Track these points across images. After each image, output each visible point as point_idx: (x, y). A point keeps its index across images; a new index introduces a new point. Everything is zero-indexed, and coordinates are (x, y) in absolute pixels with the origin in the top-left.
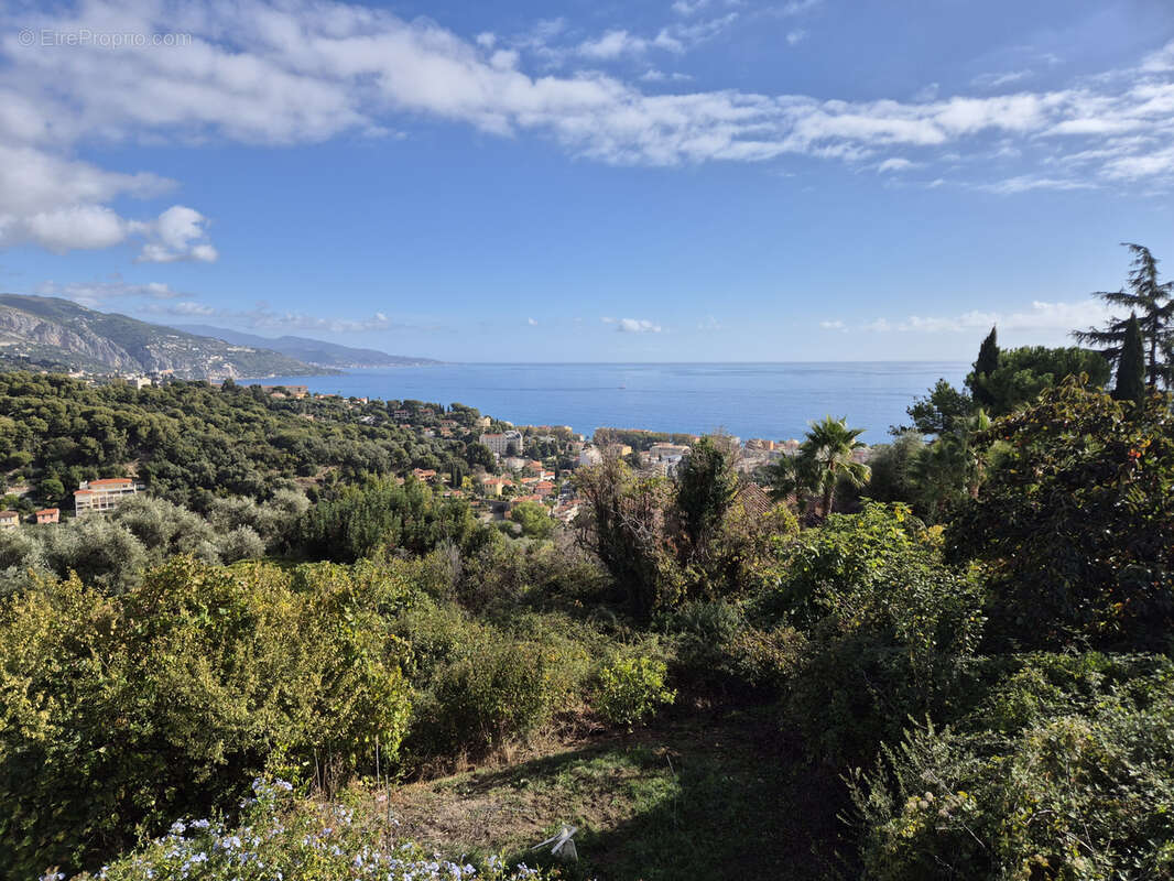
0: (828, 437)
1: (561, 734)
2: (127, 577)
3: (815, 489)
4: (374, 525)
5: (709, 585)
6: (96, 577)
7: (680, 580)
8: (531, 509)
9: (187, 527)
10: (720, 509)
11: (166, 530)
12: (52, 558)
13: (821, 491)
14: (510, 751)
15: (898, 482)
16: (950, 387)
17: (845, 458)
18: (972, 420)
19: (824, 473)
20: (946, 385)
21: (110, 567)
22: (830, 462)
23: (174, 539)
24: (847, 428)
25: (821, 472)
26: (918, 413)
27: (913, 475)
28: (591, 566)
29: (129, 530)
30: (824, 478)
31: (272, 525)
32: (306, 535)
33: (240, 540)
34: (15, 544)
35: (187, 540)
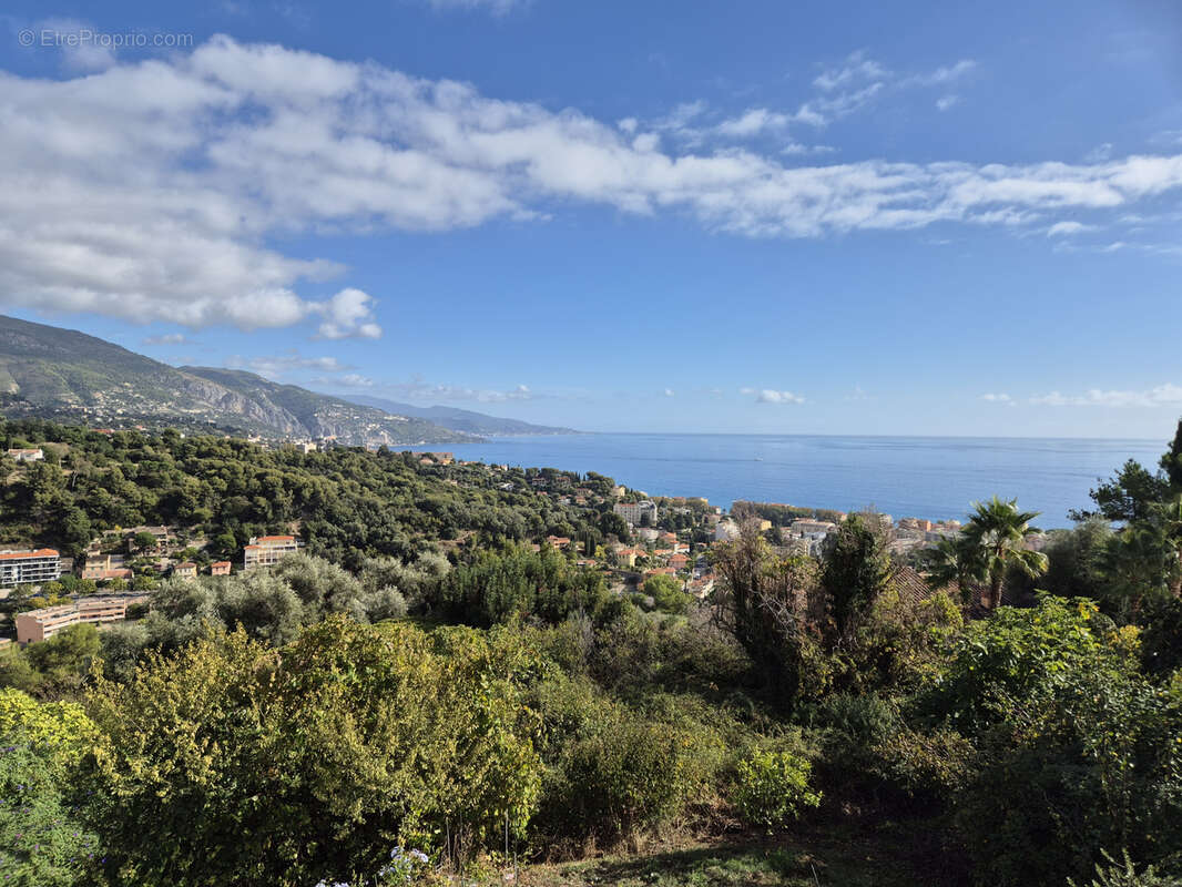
0: (995, 519)
1: (695, 828)
2: (284, 630)
3: (981, 577)
4: (509, 591)
5: (858, 676)
6: (258, 629)
7: (825, 669)
9: (339, 585)
10: (870, 595)
11: (322, 586)
12: (222, 608)
13: (988, 579)
14: (640, 841)
15: (1081, 574)
16: (1142, 469)
17: (1017, 544)
18: (1171, 507)
19: (991, 560)
20: (1137, 467)
21: (271, 619)
22: (997, 548)
23: (327, 596)
24: (1017, 510)
25: (987, 559)
26: (1103, 496)
27: (1099, 566)
28: (728, 648)
29: (289, 585)
30: (991, 566)
31: (415, 586)
32: (446, 598)
33: (386, 599)
34: (192, 594)
35: (339, 597)
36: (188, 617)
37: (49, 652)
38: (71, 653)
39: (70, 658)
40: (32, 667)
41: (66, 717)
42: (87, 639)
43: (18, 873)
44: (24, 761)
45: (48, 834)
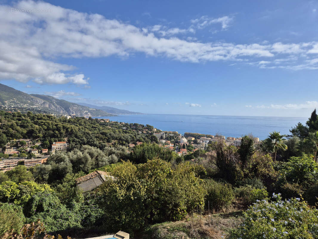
0: (275, 136)
1: (234, 207)
2: (87, 166)
3: (272, 151)
5: (250, 174)
6: (80, 166)
7: (242, 173)
9: (100, 154)
10: (251, 155)
11: (96, 154)
12: (70, 160)
13: (274, 151)
14: (224, 210)
15: (292, 150)
16: (302, 125)
17: (280, 143)
18: (314, 134)
19: (275, 146)
20: (301, 124)
21: (83, 163)
22: (275, 144)
23: (97, 157)
25: (273, 146)
26: (293, 131)
29: (88, 154)
30: (274, 148)
31: (119, 154)
32: (134, 157)
33: (112, 158)
35: (100, 157)
36: (62, 163)
38: (19, 173)
42: (23, 169)
45: (69, 214)
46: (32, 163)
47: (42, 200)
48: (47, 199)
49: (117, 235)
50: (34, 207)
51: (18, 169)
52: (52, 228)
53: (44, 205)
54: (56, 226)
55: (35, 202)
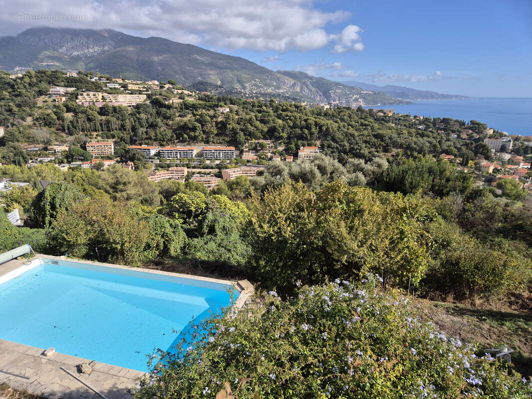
1: (511, 303)
2: (314, 186)
4: (418, 179)
8: (510, 183)
9: (337, 169)
11: (329, 169)
14: (478, 302)
21: (309, 181)
23: (332, 173)
29: (316, 167)
31: (370, 173)
32: (385, 179)
33: (357, 177)
34: (280, 168)
35: (336, 174)
36: (279, 176)
37: (233, 184)
38: (240, 185)
39: (240, 187)
40: (228, 189)
41: (240, 207)
42: (245, 181)
43: (228, 256)
44: (228, 220)
45: (236, 245)
46: (248, 172)
47: (215, 221)
48: (221, 220)
49: (238, 284)
50: (205, 227)
51: (239, 180)
52: (209, 257)
53: (216, 227)
54: (214, 255)
55: (207, 221)
